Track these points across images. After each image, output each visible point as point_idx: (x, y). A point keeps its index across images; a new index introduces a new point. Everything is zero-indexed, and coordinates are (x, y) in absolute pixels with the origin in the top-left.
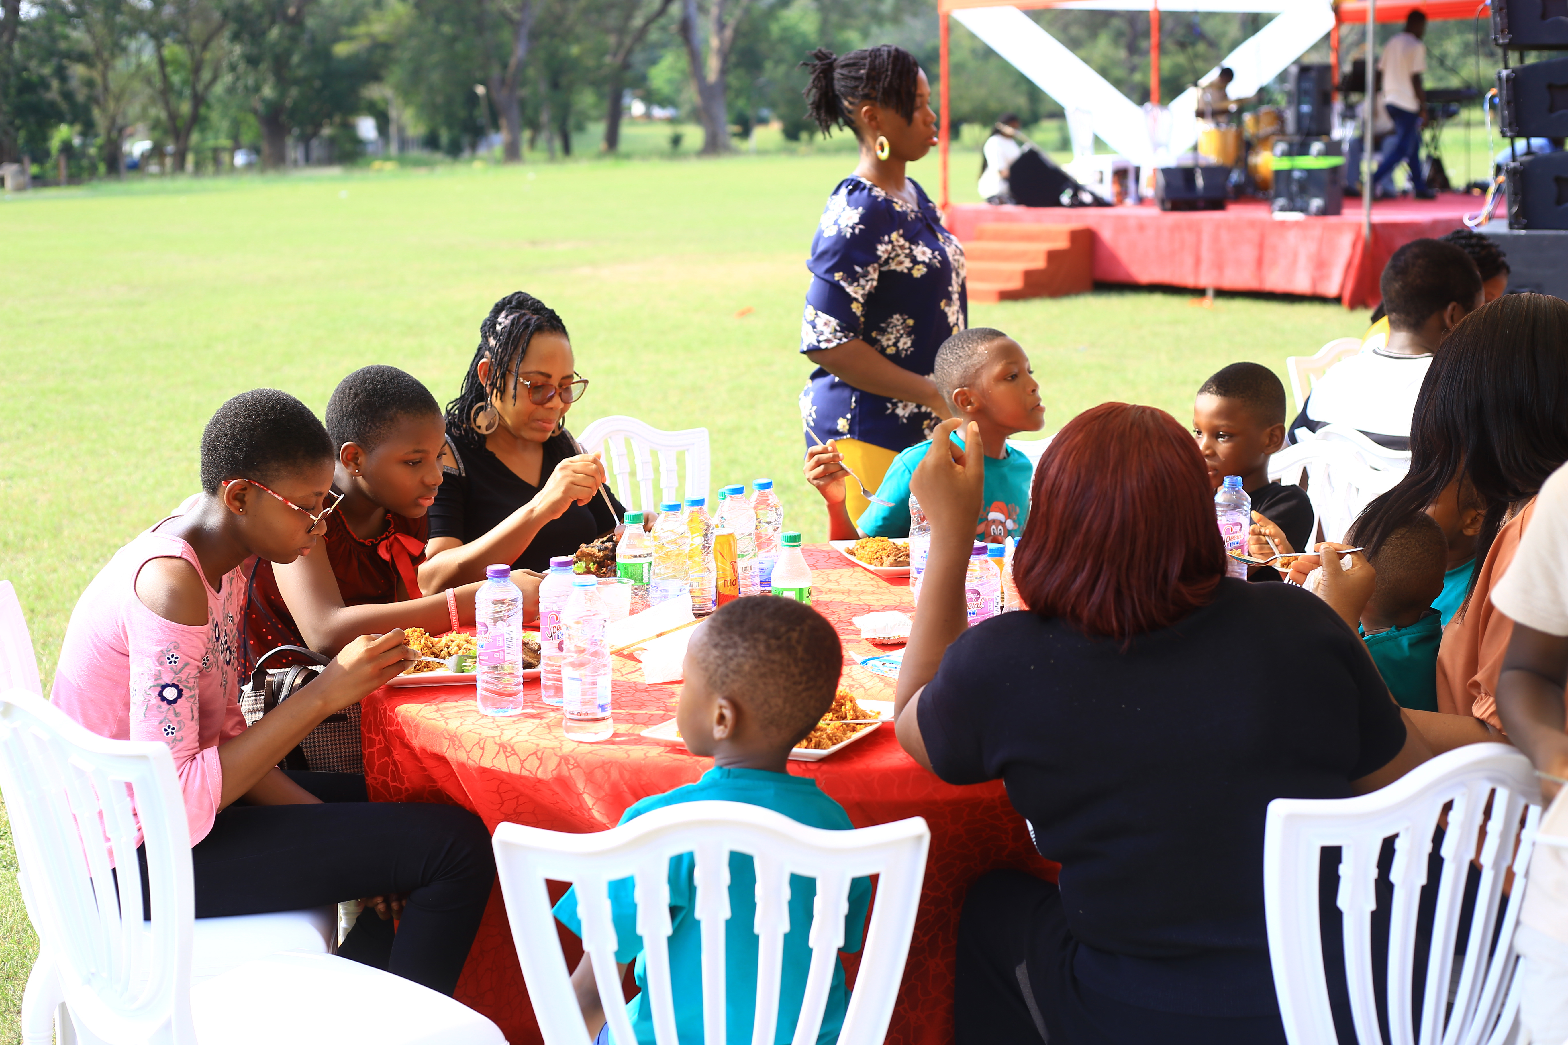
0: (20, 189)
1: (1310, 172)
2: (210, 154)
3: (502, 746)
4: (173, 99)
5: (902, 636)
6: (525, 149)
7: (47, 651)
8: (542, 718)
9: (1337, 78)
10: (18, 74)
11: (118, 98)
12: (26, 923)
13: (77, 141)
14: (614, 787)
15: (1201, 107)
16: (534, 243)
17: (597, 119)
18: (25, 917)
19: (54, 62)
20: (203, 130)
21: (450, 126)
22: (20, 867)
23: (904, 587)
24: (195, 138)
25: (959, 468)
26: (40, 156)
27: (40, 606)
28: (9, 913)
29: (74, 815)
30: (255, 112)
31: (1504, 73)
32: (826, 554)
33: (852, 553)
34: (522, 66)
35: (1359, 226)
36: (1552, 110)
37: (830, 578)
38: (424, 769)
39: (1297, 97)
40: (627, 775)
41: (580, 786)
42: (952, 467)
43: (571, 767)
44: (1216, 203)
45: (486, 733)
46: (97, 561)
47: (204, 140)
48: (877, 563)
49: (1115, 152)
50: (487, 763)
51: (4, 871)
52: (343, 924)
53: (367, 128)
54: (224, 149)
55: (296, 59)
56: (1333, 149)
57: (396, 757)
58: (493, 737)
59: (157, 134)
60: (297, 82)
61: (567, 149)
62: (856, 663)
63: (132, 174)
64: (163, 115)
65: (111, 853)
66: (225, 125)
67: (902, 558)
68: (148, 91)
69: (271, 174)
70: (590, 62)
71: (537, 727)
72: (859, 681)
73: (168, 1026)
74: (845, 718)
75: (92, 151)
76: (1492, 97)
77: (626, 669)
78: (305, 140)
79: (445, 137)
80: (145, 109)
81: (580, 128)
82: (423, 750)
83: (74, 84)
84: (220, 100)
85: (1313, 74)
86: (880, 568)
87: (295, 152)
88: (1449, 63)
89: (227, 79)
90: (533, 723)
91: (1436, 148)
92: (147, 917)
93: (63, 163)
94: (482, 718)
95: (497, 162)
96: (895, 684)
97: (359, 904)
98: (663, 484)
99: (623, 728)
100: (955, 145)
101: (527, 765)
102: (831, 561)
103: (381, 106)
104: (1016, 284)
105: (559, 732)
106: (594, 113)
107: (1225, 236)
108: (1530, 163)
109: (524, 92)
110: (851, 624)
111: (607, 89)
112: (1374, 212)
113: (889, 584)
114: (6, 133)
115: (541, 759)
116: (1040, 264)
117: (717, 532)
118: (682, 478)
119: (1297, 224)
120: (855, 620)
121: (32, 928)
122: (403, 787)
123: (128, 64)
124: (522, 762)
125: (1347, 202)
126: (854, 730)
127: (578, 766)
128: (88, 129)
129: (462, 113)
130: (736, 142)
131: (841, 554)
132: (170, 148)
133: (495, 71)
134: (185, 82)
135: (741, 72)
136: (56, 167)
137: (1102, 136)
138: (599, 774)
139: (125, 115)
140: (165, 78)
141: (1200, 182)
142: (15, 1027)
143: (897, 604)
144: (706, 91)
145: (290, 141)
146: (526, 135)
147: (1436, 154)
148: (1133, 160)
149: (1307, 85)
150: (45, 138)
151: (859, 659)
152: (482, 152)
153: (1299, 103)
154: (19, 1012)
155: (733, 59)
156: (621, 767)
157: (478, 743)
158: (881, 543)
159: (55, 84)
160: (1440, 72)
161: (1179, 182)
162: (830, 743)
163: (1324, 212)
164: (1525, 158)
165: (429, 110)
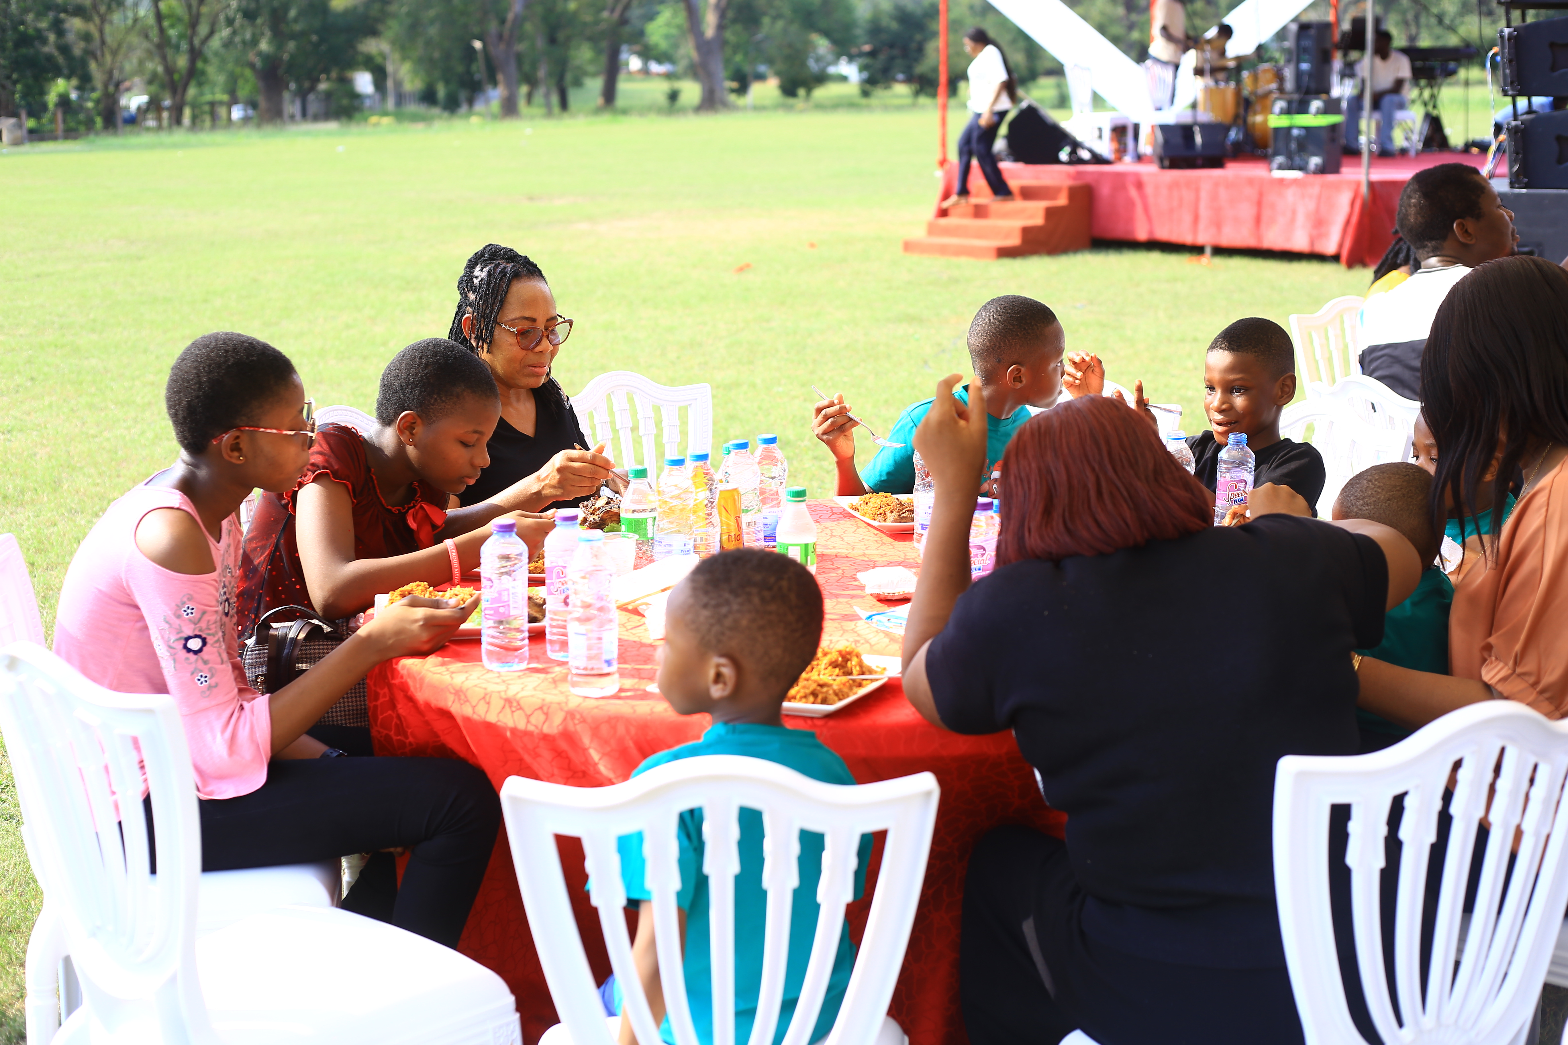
0: (16, 143)
1: (1307, 129)
2: (207, 108)
3: (508, 701)
4: (169, 52)
5: (906, 592)
6: (522, 103)
7: (47, 605)
8: (547, 673)
9: (1337, 37)
10: (15, 29)
11: (115, 53)
12: (28, 876)
13: (74, 96)
14: (621, 741)
15: (1200, 65)
16: (531, 198)
17: (594, 75)
18: (28, 869)
19: (51, 15)
20: (200, 84)
21: (447, 82)
22: (25, 819)
23: (907, 543)
24: (192, 91)
25: (962, 423)
26: (37, 110)
27: (39, 560)
28: (11, 866)
29: (80, 769)
30: (252, 66)
31: (1507, 31)
32: (829, 509)
33: (856, 509)
34: (519, 21)
35: (1358, 184)
36: (1553, 69)
37: (834, 534)
38: (427, 723)
39: (1297, 55)
40: (633, 731)
41: (586, 741)
42: (956, 423)
43: (577, 722)
44: (1215, 161)
45: (491, 688)
46: (97, 515)
47: (202, 94)
48: (880, 519)
49: (1114, 109)
50: (492, 718)
51: (5, 823)
52: (346, 877)
53: (364, 82)
54: (221, 103)
55: (292, 13)
56: (1332, 107)
57: (401, 711)
58: (499, 692)
59: (153, 88)
60: (293, 36)
61: (564, 105)
62: (861, 619)
63: (128, 128)
64: (160, 69)
65: (117, 807)
66: (221, 79)
67: (906, 513)
68: (146, 45)
69: (268, 129)
70: (588, 18)
71: (543, 682)
72: (864, 637)
73: (173, 980)
74: (851, 673)
75: (90, 105)
76: (1495, 55)
77: (630, 623)
78: (303, 95)
79: (441, 91)
80: (141, 63)
81: (578, 83)
82: (428, 705)
83: (71, 37)
84: (216, 54)
85: (1312, 32)
86: (884, 524)
87: (292, 107)
88: (1447, 21)
89: (225, 32)
90: (539, 678)
91: (1435, 107)
92: (153, 870)
93: (60, 116)
94: (487, 672)
95: (494, 117)
96: (900, 640)
97: (363, 858)
98: (665, 439)
99: (628, 683)
100: (952, 102)
101: (533, 720)
102: (833, 516)
103: (379, 60)
104: (1015, 241)
105: (564, 687)
106: (591, 68)
107: (1223, 193)
108: (1532, 121)
109: (521, 47)
110: (856, 580)
111: (604, 44)
112: (1372, 170)
113: (892, 540)
114: (4, 87)
115: (546, 714)
116: (1038, 220)
117: (721, 487)
118: (684, 434)
119: (1295, 181)
120: (859, 576)
121: (35, 881)
122: (407, 741)
123: (126, 18)
124: (528, 717)
125: (1345, 161)
126: (860, 685)
127: (583, 720)
128: (85, 82)
129: (460, 69)
130: (733, 98)
131: (844, 510)
132: (167, 102)
133: (493, 26)
134: (181, 36)
135: (739, 27)
136: (53, 121)
137: (1100, 92)
138: (604, 729)
139: (121, 70)
140: (162, 30)
141: (1198, 139)
142: (18, 979)
143: (902, 560)
144: (703, 46)
145: (286, 95)
146: (524, 89)
147: (1435, 113)
148: (1132, 118)
149: (1306, 43)
150: (43, 92)
151: (864, 614)
152: (479, 107)
153: (1299, 61)
154: (22, 965)
155: (730, 14)
156: (627, 721)
157: (484, 698)
158: (884, 499)
159: (52, 37)
160: (1438, 30)
161: (1178, 140)
162: (836, 698)
163: (1322, 170)
164: (1525, 117)
165: (426, 63)
